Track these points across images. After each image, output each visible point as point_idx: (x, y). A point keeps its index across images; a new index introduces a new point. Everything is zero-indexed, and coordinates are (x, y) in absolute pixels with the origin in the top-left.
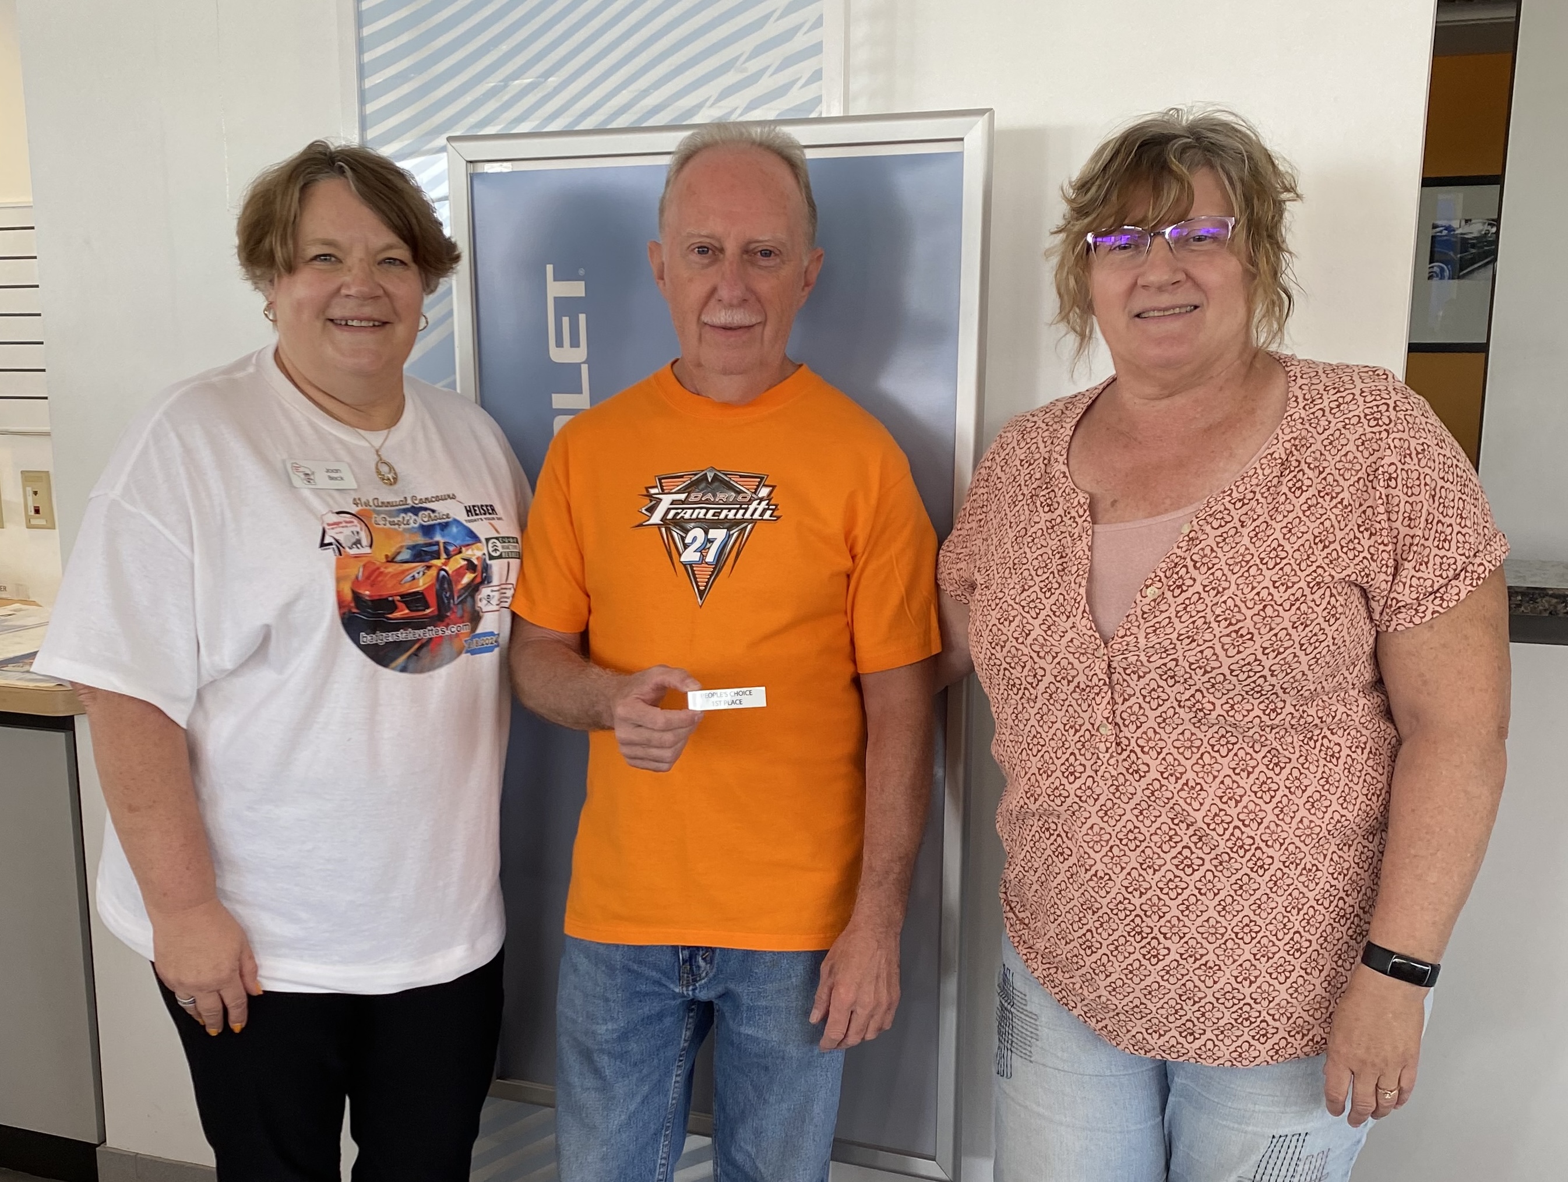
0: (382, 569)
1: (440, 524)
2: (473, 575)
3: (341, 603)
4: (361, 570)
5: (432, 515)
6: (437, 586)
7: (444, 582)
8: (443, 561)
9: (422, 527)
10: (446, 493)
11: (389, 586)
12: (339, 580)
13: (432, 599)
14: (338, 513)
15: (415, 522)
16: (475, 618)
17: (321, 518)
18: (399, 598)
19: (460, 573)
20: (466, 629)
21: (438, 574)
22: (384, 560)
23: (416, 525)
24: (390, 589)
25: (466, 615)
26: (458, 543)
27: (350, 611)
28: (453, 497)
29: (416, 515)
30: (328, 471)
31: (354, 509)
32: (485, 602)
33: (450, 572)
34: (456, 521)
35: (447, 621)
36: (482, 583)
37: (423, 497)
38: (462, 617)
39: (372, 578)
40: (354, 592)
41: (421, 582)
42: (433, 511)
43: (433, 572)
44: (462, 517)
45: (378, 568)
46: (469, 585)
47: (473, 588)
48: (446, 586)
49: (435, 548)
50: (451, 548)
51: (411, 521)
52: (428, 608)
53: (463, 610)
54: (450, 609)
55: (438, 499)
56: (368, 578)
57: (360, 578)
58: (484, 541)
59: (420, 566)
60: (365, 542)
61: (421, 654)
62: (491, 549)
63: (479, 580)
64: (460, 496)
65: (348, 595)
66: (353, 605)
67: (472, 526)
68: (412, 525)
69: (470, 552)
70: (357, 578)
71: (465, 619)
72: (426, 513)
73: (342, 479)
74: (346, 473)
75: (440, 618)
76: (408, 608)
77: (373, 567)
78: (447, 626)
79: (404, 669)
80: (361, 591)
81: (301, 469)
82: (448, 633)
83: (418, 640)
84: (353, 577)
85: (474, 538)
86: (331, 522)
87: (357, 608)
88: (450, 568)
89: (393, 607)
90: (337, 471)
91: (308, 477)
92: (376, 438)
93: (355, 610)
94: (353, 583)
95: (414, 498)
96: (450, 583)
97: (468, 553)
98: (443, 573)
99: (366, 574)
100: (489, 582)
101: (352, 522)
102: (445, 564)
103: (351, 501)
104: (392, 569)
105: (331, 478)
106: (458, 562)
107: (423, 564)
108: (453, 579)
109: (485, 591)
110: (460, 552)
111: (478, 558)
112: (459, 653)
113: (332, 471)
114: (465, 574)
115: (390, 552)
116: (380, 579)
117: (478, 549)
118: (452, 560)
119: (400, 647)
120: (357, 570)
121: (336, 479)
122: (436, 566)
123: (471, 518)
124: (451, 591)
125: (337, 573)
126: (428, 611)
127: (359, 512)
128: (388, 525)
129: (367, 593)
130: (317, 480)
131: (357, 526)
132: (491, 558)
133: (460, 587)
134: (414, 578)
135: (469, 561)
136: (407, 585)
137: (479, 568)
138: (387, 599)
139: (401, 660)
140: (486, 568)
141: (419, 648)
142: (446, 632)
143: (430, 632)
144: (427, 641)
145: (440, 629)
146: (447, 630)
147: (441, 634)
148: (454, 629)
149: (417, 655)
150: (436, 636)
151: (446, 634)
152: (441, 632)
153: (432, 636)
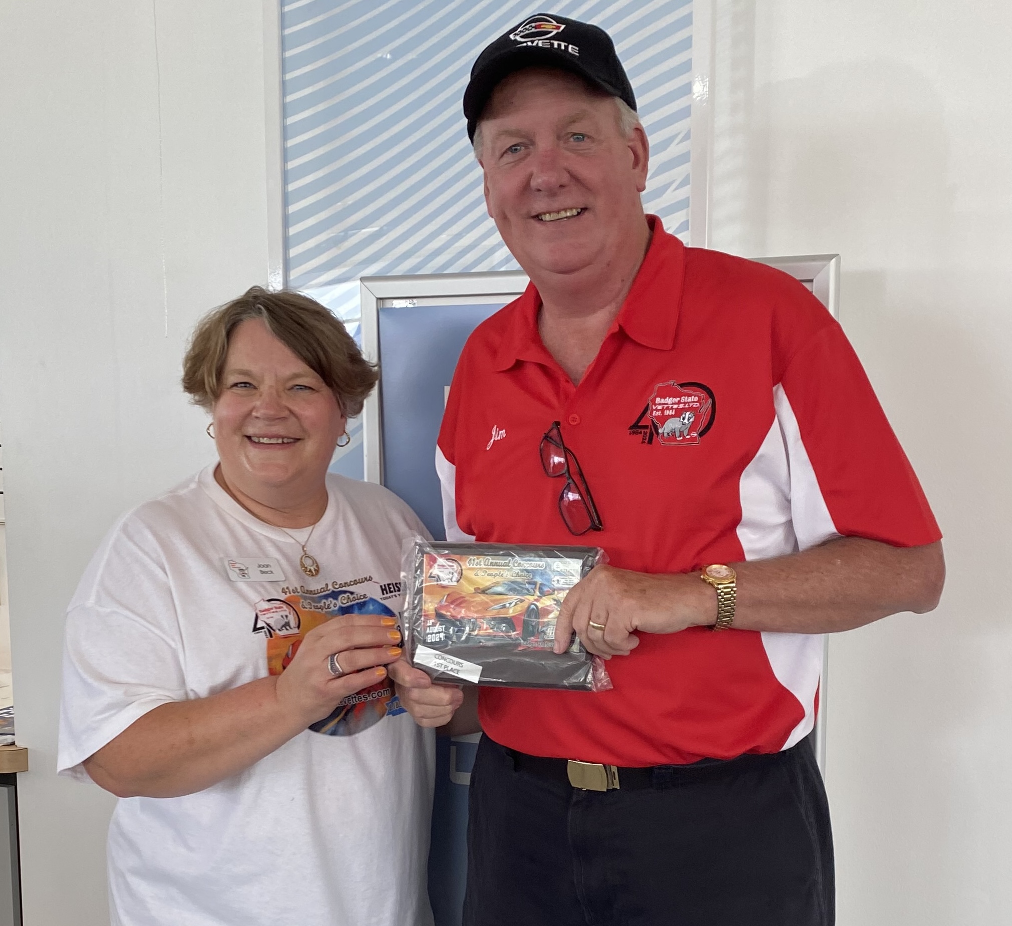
1: (357, 604)
5: (351, 597)
9: (341, 609)
10: (363, 576)
12: (271, 659)
14: (269, 601)
15: (335, 605)
17: (254, 606)
20: (386, 694)
23: (336, 608)
28: (370, 579)
29: (336, 599)
30: (260, 566)
31: (283, 597)
34: (372, 599)
37: (343, 582)
42: (352, 593)
44: (377, 595)
51: (332, 606)
55: (356, 582)
58: (397, 615)
60: (293, 623)
61: (347, 719)
64: (376, 578)
67: (387, 603)
68: (333, 608)
72: (346, 595)
73: (272, 572)
74: (274, 568)
79: (333, 733)
81: (237, 565)
82: (370, 698)
83: (345, 707)
85: (388, 613)
86: (262, 609)
90: (267, 566)
91: (243, 572)
92: (301, 535)
94: (284, 661)
95: (334, 583)
101: (280, 608)
103: (281, 591)
105: (262, 572)
112: (383, 716)
113: (264, 566)
120: (287, 649)
121: (267, 572)
123: (386, 595)
125: (268, 654)
127: (286, 599)
128: (313, 609)
130: (250, 575)
131: (286, 611)
139: (331, 725)
141: (346, 714)
142: (368, 698)
143: (354, 699)
144: (351, 708)
145: (362, 696)
146: (369, 696)
147: (363, 701)
148: (376, 695)
149: (345, 720)
150: (359, 702)
151: (368, 699)
152: (363, 698)
153: (355, 703)
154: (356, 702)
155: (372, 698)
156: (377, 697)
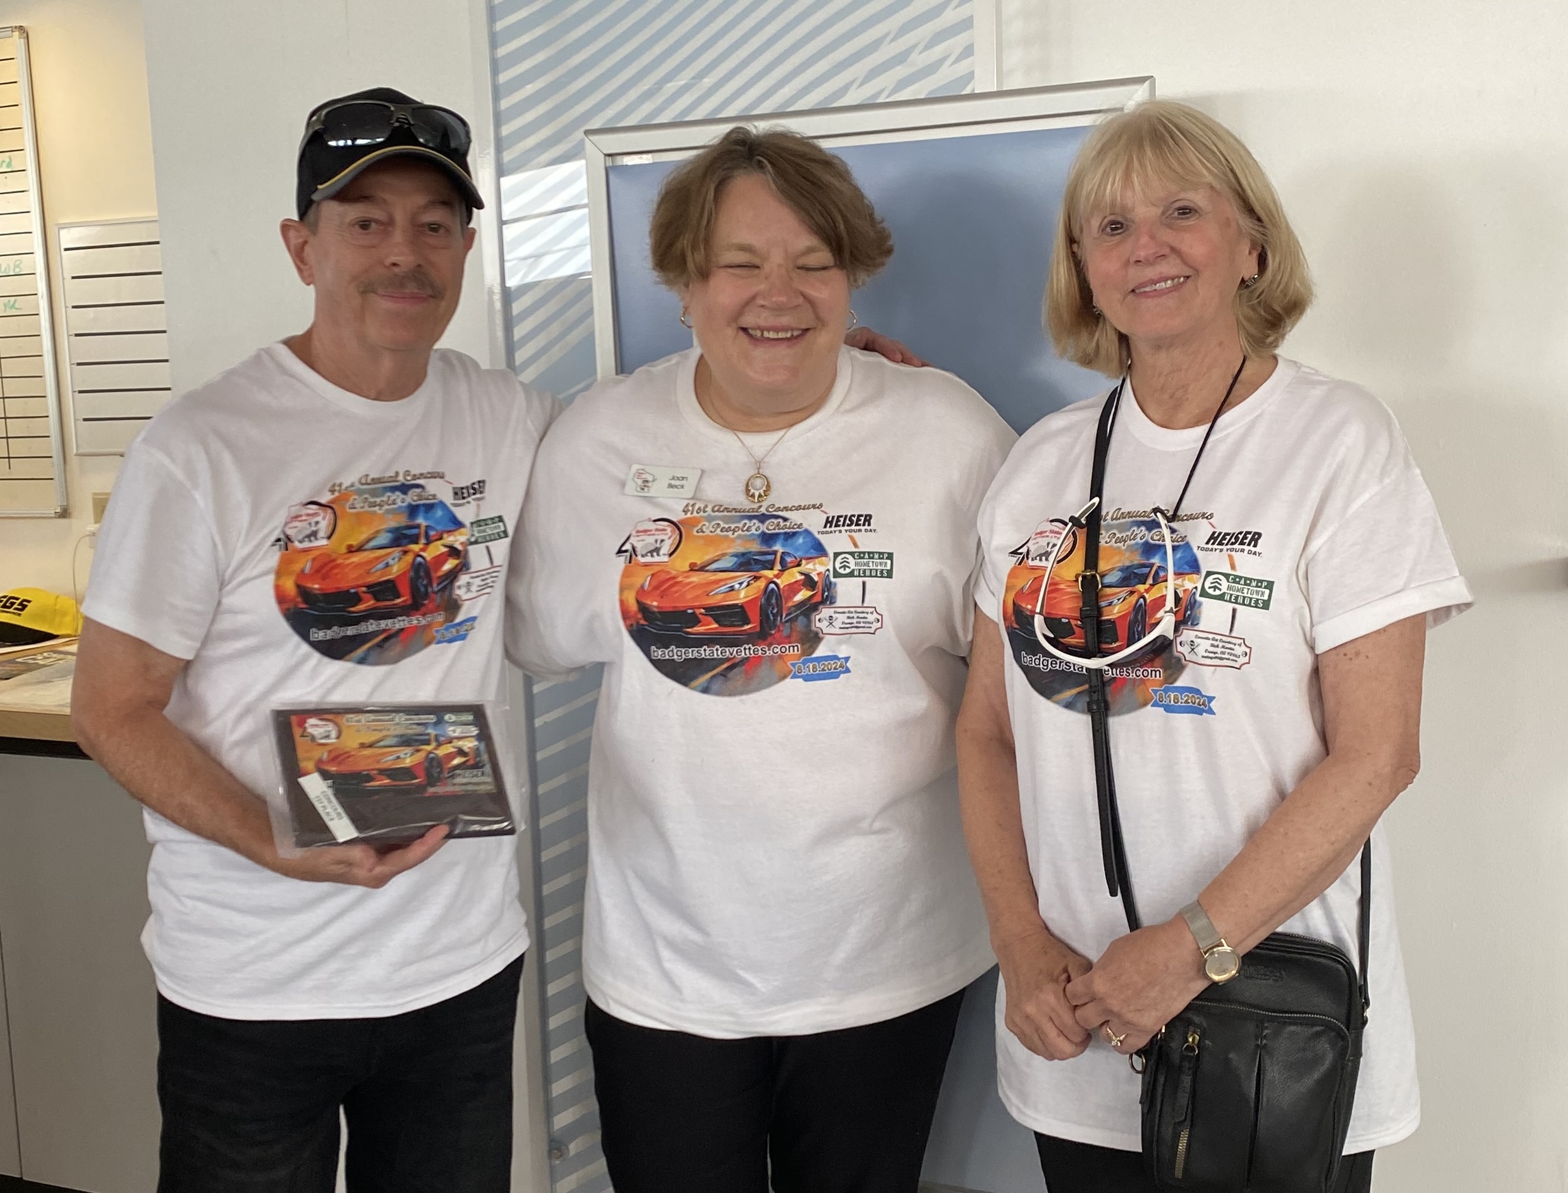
0: (680, 579)
1: (787, 533)
2: (812, 593)
3: (625, 614)
4: (649, 578)
5: (782, 524)
6: (763, 600)
7: (772, 597)
8: (776, 572)
9: (764, 535)
10: (810, 503)
11: (689, 596)
12: (622, 589)
13: (754, 615)
15: (758, 529)
16: (813, 639)
18: (703, 611)
19: (794, 588)
20: (794, 651)
21: (767, 587)
22: (688, 569)
23: (757, 533)
24: (688, 600)
25: (794, 634)
26: (798, 554)
27: (638, 623)
28: (819, 507)
29: (762, 522)
32: (826, 623)
33: (781, 587)
35: (770, 639)
36: (823, 602)
37: (781, 506)
38: (789, 637)
39: (665, 586)
40: (638, 602)
41: (742, 594)
42: (785, 520)
43: (762, 584)
44: (816, 528)
45: (674, 578)
46: (802, 603)
47: (809, 608)
48: (774, 601)
49: (771, 557)
50: (789, 559)
52: (748, 624)
53: (791, 628)
54: (775, 626)
55: (798, 508)
56: (656, 588)
57: (646, 587)
58: (831, 556)
59: (745, 577)
61: (731, 674)
62: (838, 565)
63: (818, 599)
64: (826, 506)
65: (633, 606)
66: (640, 616)
67: (820, 537)
69: (810, 566)
70: (642, 587)
71: (793, 639)
74: (691, 481)
75: (762, 636)
76: (717, 622)
77: (664, 577)
78: (769, 646)
79: (706, 690)
80: (648, 602)
82: (769, 653)
83: (728, 659)
84: (638, 586)
85: (819, 550)
87: (646, 620)
88: (782, 582)
89: (695, 620)
93: (643, 622)
94: (638, 593)
96: (779, 598)
97: (807, 567)
98: (772, 586)
99: (655, 583)
100: (831, 603)
101: (664, 530)
102: (777, 576)
104: (696, 578)
105: (671, 486)
106: (794, 576)
107: (752, 574)
108: (784, 595)
109: (825, 612)
110: (799, 565)
111: (818, 574)
112: (784, 677)
114: (801, 590)
115: (699, 561)
116: (674, 589)
117: (821, 564)
118: (786, 572)
119: (702, 665)
120: (644, 579)
122: (766, 577)
124: (779, 605)
126: (746, 627)
129: (655, 604)
132: (837, 575)
133: (790, 604)
134: (732, 589)
135: (808, 577)
136: (720, 597)
137: (820, 586)
138: (685, 611)
139: (703, 679)
140: (829, 586)
141: (731, 668)
142: (768, 652)
143: (747, 651)
144: (741, 661)
145: (760, 648)
146: (769, 650)
147: (760, 654)
148: (778, 650)
149: (724, 676)
150: (753, 655)
151: (767, 654)
152: (760, 651)
153: (748, 655)
154: (750, 654)
155: (772, 653)
156: (779, 652)
